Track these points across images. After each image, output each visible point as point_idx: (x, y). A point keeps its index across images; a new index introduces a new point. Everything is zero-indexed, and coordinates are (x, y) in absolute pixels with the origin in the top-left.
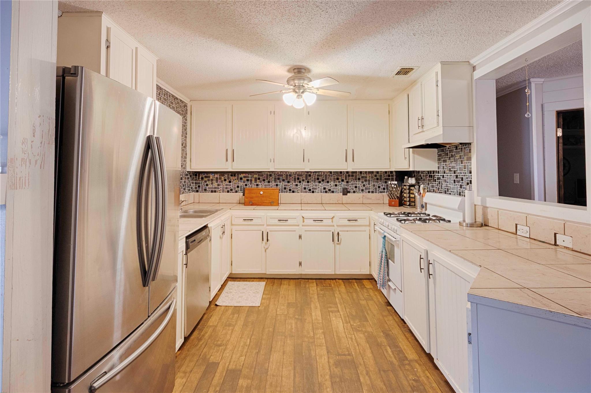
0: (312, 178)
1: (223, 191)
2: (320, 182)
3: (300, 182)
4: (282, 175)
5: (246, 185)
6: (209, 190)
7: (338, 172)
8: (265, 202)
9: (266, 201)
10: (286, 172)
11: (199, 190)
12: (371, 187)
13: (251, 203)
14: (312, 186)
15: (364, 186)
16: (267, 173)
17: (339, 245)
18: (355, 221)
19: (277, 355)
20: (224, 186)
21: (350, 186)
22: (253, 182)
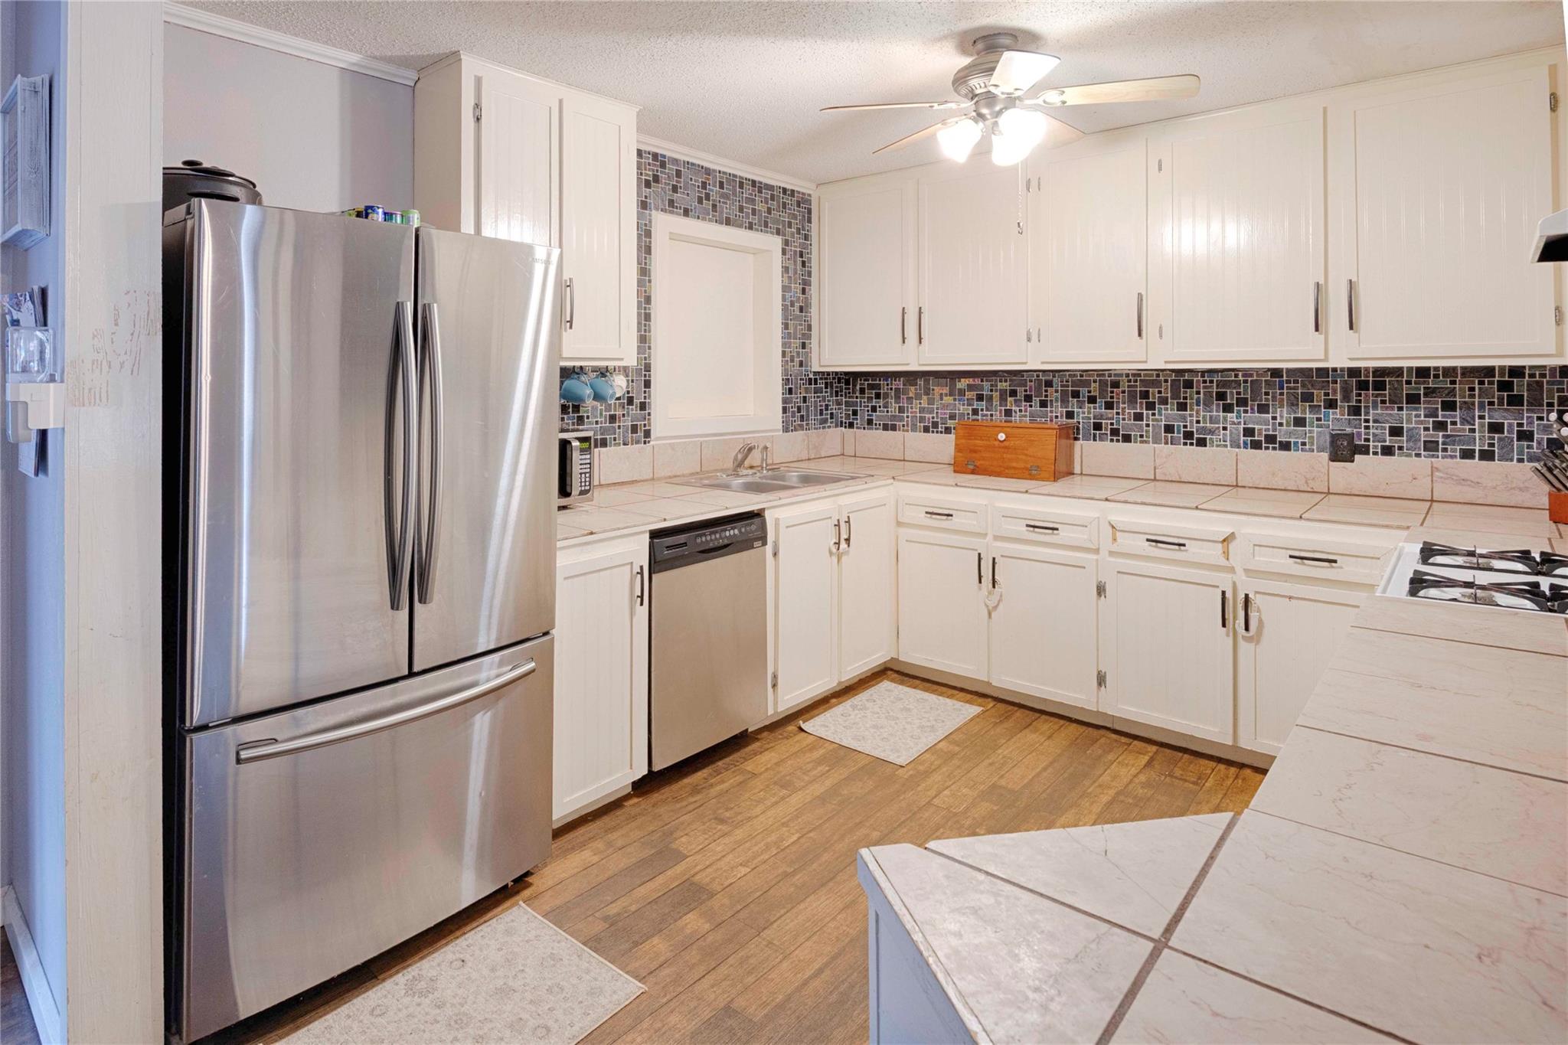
0: (1198, 393)
1: (914, 429)
2: (1228, 409)
3: (1151, 406)
4: (1087, 384)
5: (975, 412)
6: (878, 423)
7: (1311, 369)
8: (1015, 468)
9: (1014, 464)
10: (1101, 373)
11: (855, 422)
12: (1477, 434)
13: (971, 467)
14: (1198, 422)
15: (1440, 426)
16: (1038, 376)
17: (1251, 646)
18: (1326, 564)
19: (828, 902)
20: (916, 412)
21: (1367, 428)
22: (996, 402)
